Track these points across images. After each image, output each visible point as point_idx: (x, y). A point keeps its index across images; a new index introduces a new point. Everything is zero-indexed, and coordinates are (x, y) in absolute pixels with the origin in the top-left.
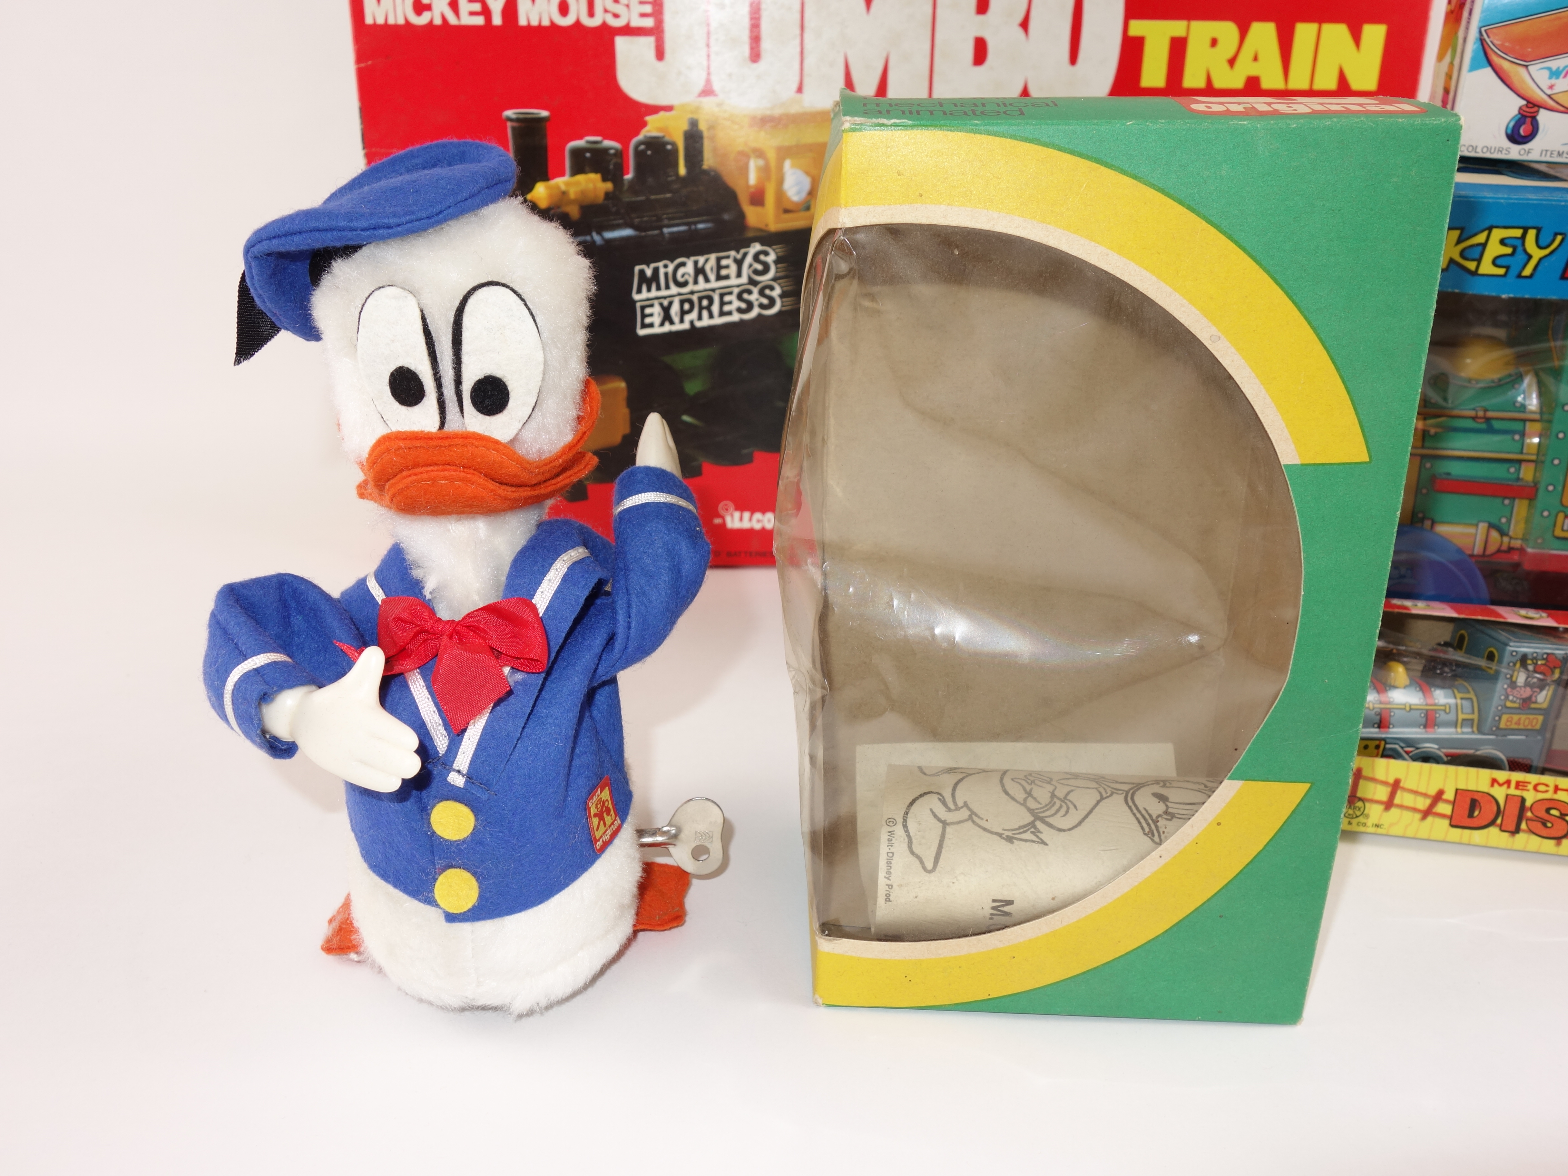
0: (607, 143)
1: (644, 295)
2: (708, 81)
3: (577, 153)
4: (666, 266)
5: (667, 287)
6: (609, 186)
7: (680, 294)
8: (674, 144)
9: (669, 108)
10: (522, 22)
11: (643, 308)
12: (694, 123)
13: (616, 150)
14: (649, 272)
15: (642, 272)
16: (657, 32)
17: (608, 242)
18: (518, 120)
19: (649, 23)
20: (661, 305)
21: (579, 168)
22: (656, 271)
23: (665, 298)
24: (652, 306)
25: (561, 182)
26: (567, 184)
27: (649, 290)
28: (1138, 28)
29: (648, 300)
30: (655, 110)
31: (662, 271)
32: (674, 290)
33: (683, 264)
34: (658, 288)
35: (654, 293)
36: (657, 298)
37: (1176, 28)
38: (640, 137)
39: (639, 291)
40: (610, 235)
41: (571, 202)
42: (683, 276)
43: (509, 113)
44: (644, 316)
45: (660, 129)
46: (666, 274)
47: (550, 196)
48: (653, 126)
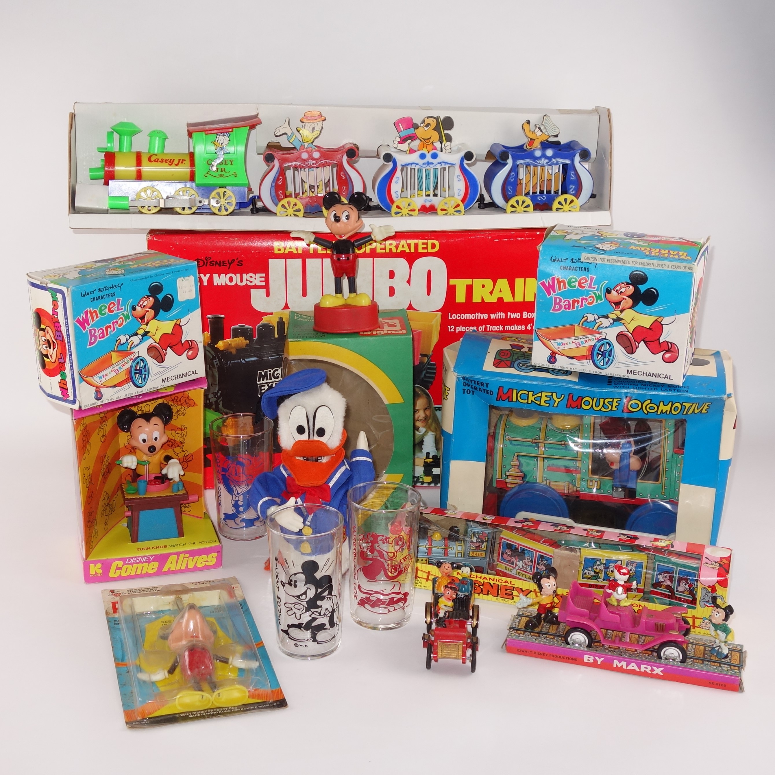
0: (247, 326)
1: (261, 382)
2: (286, 304)
3: (234, 330)
4: (270, 371)
5: (271, 379)
6: (248, 342)
7: (275, 381)
8: (273, 327)
9: (271, 314)
10: (215, 284)
11: (261, 387)
12: (281, 319)
13: (250, 328)
14: (263, 373)
15: (260, 373)
16: (267, 287)
17: (247, 362)
18: (212, 318)
19: (264, 284)
20: (268, 385)
21: (235, 336)
22: (266, 373)
23: (269, 383)
24: (265, 386)
25: (228, 341)
26: (231, 341)
27: (263, 380)
28: (452, 282)
29: (263, 383)
30: (266, 314)
31: (268, 373)
32: (273, 380)
33: (277, 370)
34: (267, 379)
35: (265, 381)
36: (266, 383)
37: (469, 282)
38: (260, 324)
39: (259, 380)
40: (247, 360)
41: (233, 348)
42: (277, 374)
43: (209, 316)
44: (261, 390)
45: (267, 321)
46: (270, 374)
47: (224, 346)
48: (265, 320)
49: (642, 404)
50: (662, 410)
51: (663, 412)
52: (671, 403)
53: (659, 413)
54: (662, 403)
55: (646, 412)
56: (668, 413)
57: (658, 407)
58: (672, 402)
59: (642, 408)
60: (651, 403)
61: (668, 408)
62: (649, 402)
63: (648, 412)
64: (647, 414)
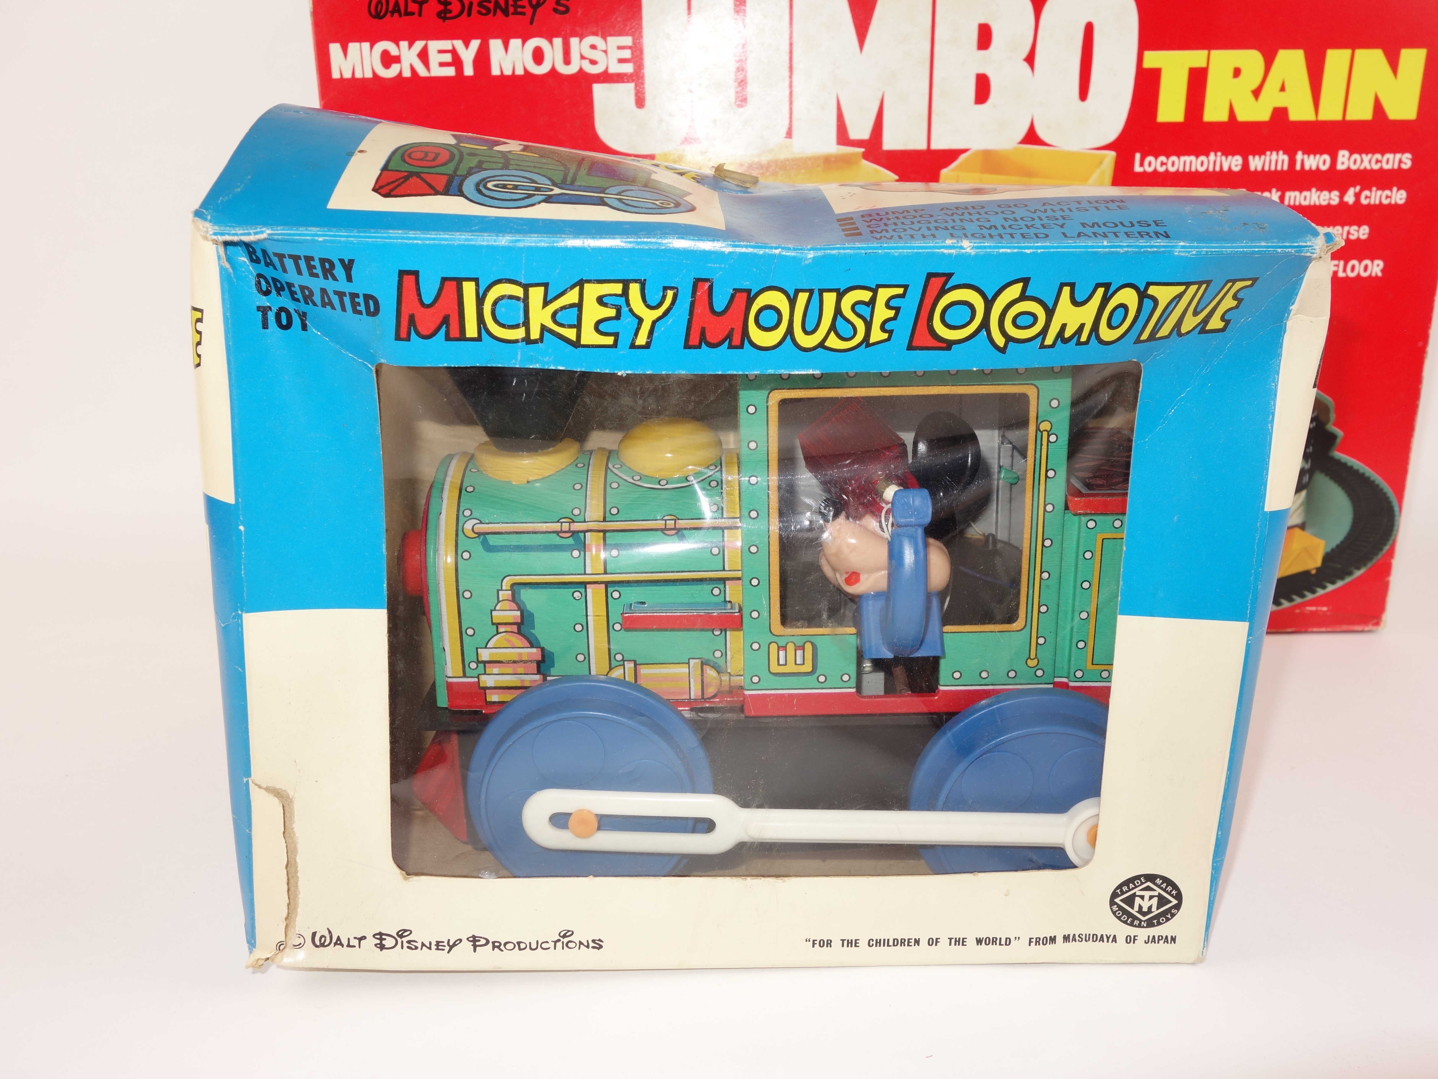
49: (989, 304)
50: (1064, 327)
51: (1067, 334)
52: (1101, 291)
53: (1050, 339)
54: (1066, 290)
55: (1000, 341)
56: (1084, 338)
57: (1050, 313)
58: (1107, 286)
59: (985, 324)
60: (1023, 297)
61: (1087, 314)
62: (1015, 291)
63: (1009, 339)
64: (1003, 350)
